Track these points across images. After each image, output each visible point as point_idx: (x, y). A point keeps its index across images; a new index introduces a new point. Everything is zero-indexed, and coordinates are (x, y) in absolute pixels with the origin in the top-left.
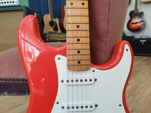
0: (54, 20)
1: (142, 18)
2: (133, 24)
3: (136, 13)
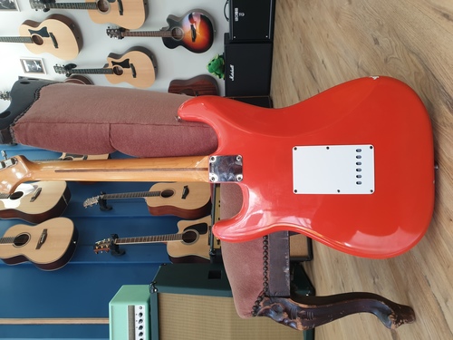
0: (181, 232)
1: (181, 19)
2: (196, 40)
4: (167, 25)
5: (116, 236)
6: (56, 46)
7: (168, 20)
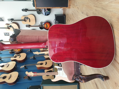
2: (48, 27)
3: (41, 26)
7: (41, 23)
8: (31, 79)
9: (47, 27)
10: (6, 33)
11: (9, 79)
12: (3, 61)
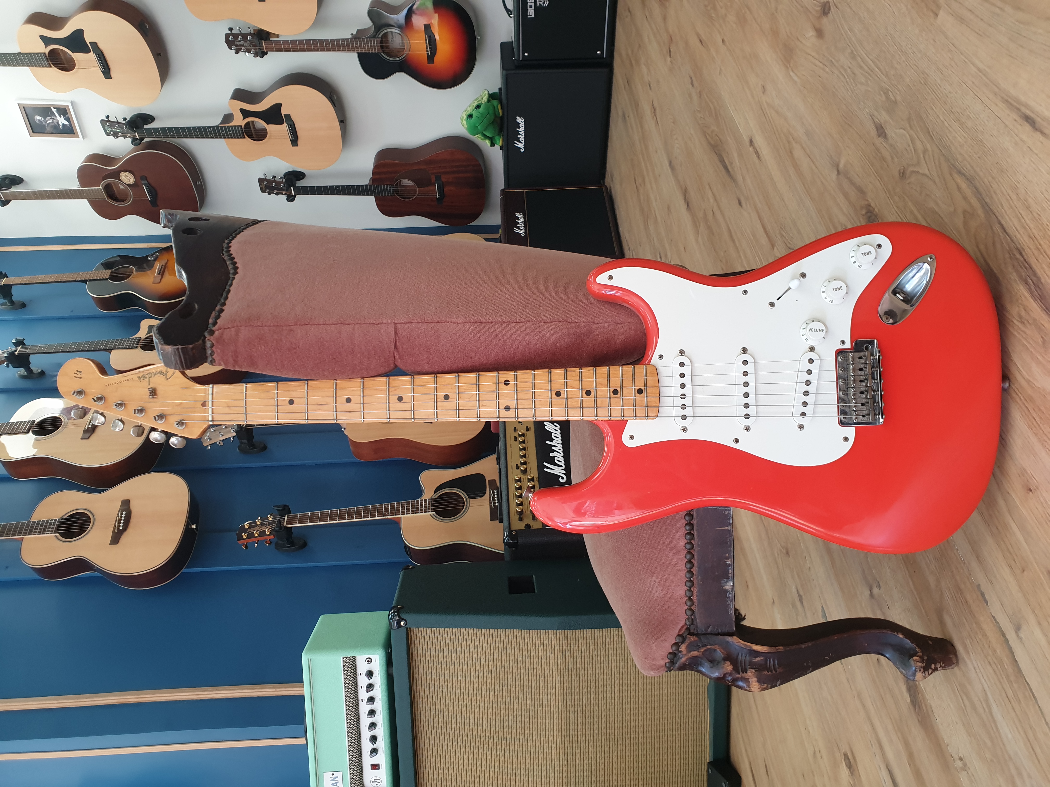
0: (428, 494)
2: (437, 59)
4: (367, 23)
5: (285, 510)
6: (107, 72)
7: (371, 13)
8: (305, 545)
9: (431, 58)
10: (46, 111)
11: (116, 538)
12: (42, 373)
